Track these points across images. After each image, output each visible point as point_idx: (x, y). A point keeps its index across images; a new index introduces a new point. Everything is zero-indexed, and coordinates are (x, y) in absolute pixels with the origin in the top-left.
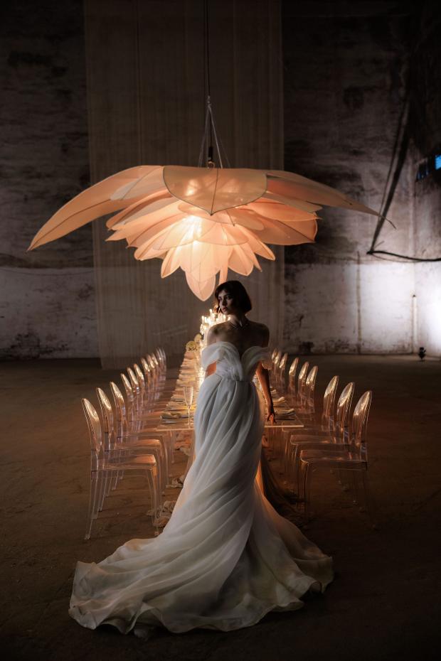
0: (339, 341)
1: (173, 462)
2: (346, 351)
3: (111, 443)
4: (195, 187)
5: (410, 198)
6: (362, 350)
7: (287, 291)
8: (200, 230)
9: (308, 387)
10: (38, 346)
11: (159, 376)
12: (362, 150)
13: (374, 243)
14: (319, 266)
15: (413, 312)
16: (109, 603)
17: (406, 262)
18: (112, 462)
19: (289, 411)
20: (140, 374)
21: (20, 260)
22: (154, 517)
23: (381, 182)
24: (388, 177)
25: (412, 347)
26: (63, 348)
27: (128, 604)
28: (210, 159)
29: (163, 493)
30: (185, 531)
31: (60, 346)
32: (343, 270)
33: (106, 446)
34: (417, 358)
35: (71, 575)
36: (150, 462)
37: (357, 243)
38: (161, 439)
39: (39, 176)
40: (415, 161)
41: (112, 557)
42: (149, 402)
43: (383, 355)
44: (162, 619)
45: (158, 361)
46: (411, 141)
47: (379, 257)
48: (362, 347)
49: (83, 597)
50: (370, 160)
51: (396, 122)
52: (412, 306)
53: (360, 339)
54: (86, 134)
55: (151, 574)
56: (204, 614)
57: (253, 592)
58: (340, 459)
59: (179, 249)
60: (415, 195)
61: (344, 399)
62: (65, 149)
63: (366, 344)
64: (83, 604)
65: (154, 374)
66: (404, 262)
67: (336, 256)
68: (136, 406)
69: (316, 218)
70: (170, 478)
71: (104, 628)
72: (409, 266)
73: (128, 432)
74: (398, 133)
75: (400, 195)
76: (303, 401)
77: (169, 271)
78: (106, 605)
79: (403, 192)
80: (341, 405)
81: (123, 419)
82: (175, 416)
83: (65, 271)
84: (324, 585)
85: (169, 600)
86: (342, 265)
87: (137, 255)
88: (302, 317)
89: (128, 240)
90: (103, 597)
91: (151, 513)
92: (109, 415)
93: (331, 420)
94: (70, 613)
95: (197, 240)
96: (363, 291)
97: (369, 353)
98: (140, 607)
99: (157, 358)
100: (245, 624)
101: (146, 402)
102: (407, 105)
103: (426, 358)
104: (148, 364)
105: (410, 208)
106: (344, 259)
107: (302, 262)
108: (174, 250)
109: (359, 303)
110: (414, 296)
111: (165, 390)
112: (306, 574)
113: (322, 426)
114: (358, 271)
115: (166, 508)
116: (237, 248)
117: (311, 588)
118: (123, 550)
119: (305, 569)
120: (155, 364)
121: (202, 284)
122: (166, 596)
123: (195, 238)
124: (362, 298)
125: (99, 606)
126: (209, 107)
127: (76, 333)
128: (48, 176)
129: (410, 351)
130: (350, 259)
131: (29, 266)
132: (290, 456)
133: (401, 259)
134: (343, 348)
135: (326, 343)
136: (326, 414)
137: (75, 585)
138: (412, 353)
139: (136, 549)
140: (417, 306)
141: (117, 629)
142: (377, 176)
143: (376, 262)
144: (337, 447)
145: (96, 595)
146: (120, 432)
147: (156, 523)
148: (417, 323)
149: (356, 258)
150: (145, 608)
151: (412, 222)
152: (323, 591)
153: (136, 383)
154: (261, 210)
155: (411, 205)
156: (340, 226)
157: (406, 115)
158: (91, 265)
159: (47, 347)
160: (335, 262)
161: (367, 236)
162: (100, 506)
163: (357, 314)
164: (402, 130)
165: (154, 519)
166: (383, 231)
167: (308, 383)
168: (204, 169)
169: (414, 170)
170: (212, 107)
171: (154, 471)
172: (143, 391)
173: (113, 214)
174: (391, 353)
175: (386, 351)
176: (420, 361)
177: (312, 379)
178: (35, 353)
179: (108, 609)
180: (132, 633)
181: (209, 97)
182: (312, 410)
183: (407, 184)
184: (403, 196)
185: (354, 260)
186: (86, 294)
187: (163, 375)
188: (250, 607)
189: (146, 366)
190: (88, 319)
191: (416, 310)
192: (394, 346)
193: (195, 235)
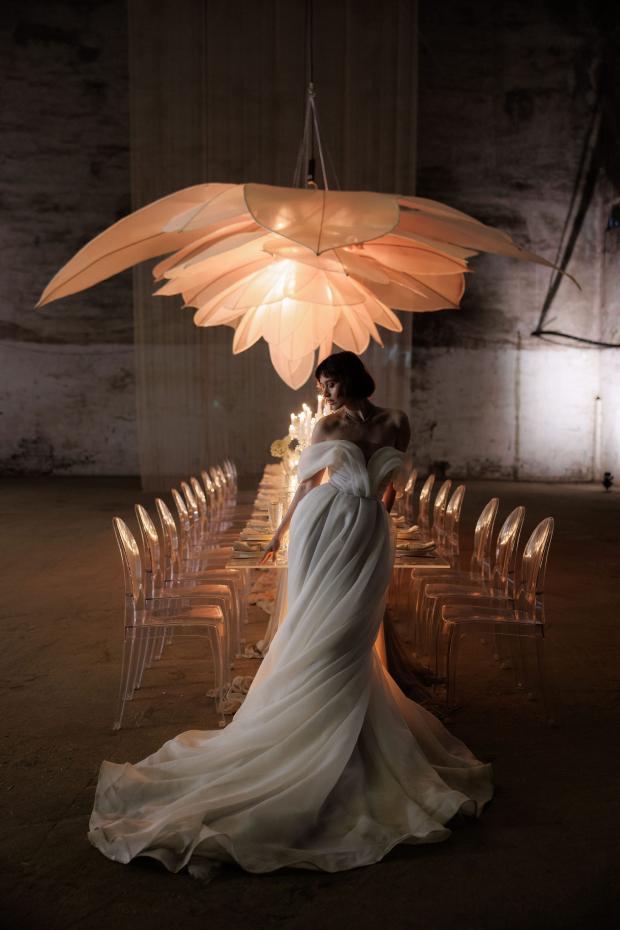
0: (487, 460)
1: (246, 621)
2: (497, 475)
3: (156, 587)
4: (288, 219)
5: (597, 255)
6: (520, 475)
7: (413, 387)
8: (292, 284)
9: (450, 517)
10: (51, 456)
11: (226, 500)
12: (530, 182)
13: (542, 320)
14: (461, 351)
15: (595, 421)
16: (151, 824)
17: (589, 348)
18: (156, 614)
19: (427, 544)
20: (200, 494)
21: (26, 331)
22: (218, 698)
23: (555, 230)
24: (566, 223)
25: (593, 472)
26: (87, 461)
27: (179, 827)
28: (310, 177)
29: (232, 665)
30: (268, 717)
31: (83, 458)
32: (496, 358)
33: (149, 592)
34: (601, 488)
35: (93, 781)
36: (215, 616)
37: (517, 319)
38: (230, 584)
39: (56, 209)
40: (606, 201)
41: (155, 756)
42: (212, 535)
43: (550, 482)
44: (232, 850)
45: (226, 478)
46: (602, 171)
47: (549, 341)
48: (520, 471)
49: (109, 815)
50: (541, 197)
51: (580, 142)
52: (595, 413)
53: (517, 459)
54: (126, 149)
55: (214, 783)
56: (298, 844)
57: (372, 814)
58: (499, 618)
59: (262, 309)
60: (604, 251)
61: (508, 535)
62: (95, 170)
63: (525, 466)
64: (108, 826)
65: (220, 496)
66: (584, 348)
67: (487, 337)
68: (193, 538)
69: (465, 270)
70: (243, 644)
71: (141, 863)
72: (591, 355)
73: (180, 575)
74: (583, 158)
75: (583, 250)
76: (441, 537)
77: (245, 344)
78: (144, 828)
79: (587, 246)
80: (503, 542)
81: (174, 554)
82: (254, 548)
83: (92, 348)
84: (481, 804)
85: (243, 823)
86: (496, 351)
87: (197, 320)
88: (434, 425)
89: (184, 297)
90: (139, 816)
91: (212, 693)
92: (153, 546)
93: (485, 564)
94: (89, 837)
95: (289, 296)
96: (523, 389)
97: (530, 480)
98: (199, 831)
99: (225, 473)
100: (360, 862)
101: (208, 533)
102: (598, 118)
103: (612, 488)
104: (212, 480)
105: (597, 271)
106: (498, 342)
107: (436, 345)
108: (255, 311)
109: (517, 407)
110: (598, 398)
111: (235, 518)
112: (454, 789)
113: (471, 573)
114: (518, 359)
115: (237, 687)
116: (347, 310)
117: (461, 809)
118: (173, 746)
119: (451, 780)
120: (221, 482)
121: (293, 364)
122: (238, 816)
123: (286, 295)
124: (523, 399)
125: (135, 829)
126: (311, 99)
127: (107, 440)
128: (71, 209)
129: (589, 478)
130: (507, 342)
131: (39, 340)
132: (424, 617)
133: (582, 344)
134: (493, 471)
135: (468, 464)
136: (479, 556)
137: (98, 796)
138: (592, 481)
139: (192, 745)
140: (602, 414)
141: (163, 865)
142: (549, 221)
143: (543, 347)
144: (496, 602)
145: (131, 812)
146: (168, 573)
147: (221, 708)
148: (602, 437)
149: (516, 340)
150: (206, 833)
151: (598, 289)
152: (478, 815)
153: (194, 505)
154: (383, 258)
155: (598, 265)
156: (494, 294)
157: (595, 132)
158: (129, 341)
159: (63, 459)
160: (485, 346)
161: (533, 309)
162: (137, 681)
163: (514, 422)
164: (589, 155)
165: (218, 702)
166: (556, 302)
167: (449, 511)
168: (301, 190)
169: (604, 214)
170: (315, 99)
171: (221, 629)
172: (204, 518)
173: (163, 257)
174: (562, 481)
175: (554, 477)
176: (604, 492)
177: (455, 508)
178: (46, 467)
179: (150, 834)
180: (185, 871)
181: (311, 85)
182: (455, 551)
183: (594, 234)
184: (588, 253)
185: (513, 343)
186: (122, 382)
187: (232, 499)
188: (368, 836)
189: (209, 483)
190: (124, 419)
191: (599, 420)
192: (567, 470)
193: (286, 290)
